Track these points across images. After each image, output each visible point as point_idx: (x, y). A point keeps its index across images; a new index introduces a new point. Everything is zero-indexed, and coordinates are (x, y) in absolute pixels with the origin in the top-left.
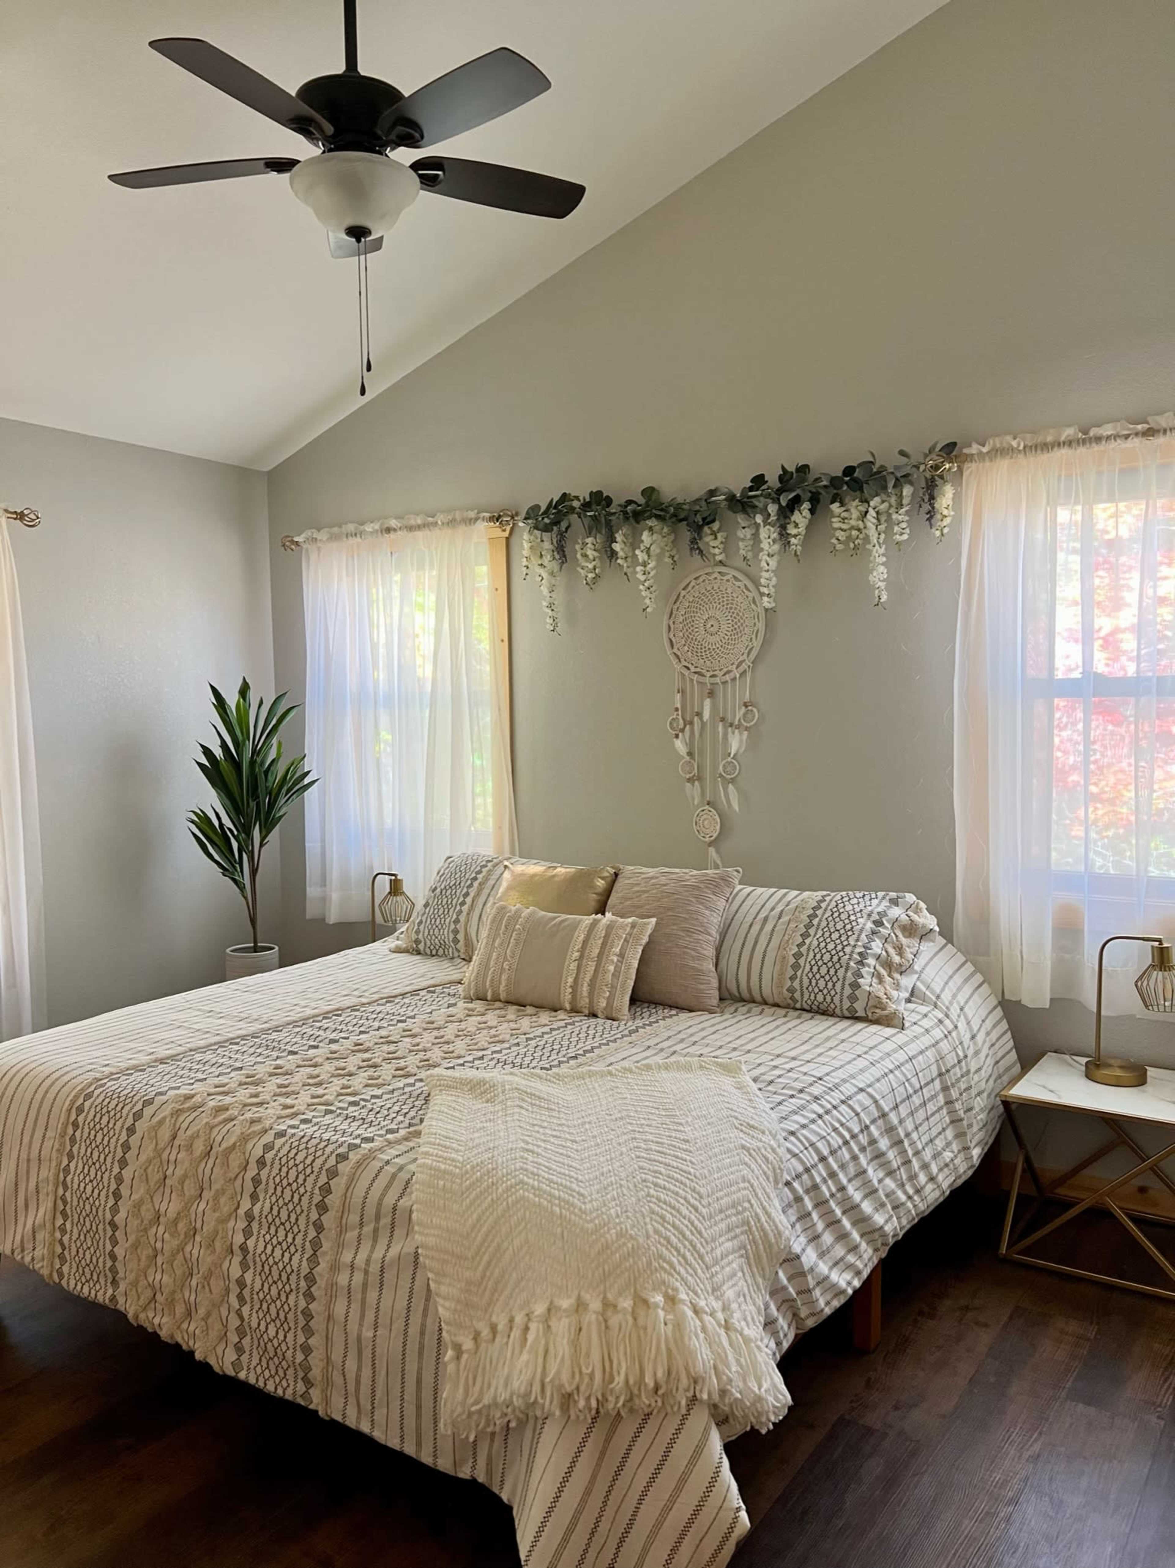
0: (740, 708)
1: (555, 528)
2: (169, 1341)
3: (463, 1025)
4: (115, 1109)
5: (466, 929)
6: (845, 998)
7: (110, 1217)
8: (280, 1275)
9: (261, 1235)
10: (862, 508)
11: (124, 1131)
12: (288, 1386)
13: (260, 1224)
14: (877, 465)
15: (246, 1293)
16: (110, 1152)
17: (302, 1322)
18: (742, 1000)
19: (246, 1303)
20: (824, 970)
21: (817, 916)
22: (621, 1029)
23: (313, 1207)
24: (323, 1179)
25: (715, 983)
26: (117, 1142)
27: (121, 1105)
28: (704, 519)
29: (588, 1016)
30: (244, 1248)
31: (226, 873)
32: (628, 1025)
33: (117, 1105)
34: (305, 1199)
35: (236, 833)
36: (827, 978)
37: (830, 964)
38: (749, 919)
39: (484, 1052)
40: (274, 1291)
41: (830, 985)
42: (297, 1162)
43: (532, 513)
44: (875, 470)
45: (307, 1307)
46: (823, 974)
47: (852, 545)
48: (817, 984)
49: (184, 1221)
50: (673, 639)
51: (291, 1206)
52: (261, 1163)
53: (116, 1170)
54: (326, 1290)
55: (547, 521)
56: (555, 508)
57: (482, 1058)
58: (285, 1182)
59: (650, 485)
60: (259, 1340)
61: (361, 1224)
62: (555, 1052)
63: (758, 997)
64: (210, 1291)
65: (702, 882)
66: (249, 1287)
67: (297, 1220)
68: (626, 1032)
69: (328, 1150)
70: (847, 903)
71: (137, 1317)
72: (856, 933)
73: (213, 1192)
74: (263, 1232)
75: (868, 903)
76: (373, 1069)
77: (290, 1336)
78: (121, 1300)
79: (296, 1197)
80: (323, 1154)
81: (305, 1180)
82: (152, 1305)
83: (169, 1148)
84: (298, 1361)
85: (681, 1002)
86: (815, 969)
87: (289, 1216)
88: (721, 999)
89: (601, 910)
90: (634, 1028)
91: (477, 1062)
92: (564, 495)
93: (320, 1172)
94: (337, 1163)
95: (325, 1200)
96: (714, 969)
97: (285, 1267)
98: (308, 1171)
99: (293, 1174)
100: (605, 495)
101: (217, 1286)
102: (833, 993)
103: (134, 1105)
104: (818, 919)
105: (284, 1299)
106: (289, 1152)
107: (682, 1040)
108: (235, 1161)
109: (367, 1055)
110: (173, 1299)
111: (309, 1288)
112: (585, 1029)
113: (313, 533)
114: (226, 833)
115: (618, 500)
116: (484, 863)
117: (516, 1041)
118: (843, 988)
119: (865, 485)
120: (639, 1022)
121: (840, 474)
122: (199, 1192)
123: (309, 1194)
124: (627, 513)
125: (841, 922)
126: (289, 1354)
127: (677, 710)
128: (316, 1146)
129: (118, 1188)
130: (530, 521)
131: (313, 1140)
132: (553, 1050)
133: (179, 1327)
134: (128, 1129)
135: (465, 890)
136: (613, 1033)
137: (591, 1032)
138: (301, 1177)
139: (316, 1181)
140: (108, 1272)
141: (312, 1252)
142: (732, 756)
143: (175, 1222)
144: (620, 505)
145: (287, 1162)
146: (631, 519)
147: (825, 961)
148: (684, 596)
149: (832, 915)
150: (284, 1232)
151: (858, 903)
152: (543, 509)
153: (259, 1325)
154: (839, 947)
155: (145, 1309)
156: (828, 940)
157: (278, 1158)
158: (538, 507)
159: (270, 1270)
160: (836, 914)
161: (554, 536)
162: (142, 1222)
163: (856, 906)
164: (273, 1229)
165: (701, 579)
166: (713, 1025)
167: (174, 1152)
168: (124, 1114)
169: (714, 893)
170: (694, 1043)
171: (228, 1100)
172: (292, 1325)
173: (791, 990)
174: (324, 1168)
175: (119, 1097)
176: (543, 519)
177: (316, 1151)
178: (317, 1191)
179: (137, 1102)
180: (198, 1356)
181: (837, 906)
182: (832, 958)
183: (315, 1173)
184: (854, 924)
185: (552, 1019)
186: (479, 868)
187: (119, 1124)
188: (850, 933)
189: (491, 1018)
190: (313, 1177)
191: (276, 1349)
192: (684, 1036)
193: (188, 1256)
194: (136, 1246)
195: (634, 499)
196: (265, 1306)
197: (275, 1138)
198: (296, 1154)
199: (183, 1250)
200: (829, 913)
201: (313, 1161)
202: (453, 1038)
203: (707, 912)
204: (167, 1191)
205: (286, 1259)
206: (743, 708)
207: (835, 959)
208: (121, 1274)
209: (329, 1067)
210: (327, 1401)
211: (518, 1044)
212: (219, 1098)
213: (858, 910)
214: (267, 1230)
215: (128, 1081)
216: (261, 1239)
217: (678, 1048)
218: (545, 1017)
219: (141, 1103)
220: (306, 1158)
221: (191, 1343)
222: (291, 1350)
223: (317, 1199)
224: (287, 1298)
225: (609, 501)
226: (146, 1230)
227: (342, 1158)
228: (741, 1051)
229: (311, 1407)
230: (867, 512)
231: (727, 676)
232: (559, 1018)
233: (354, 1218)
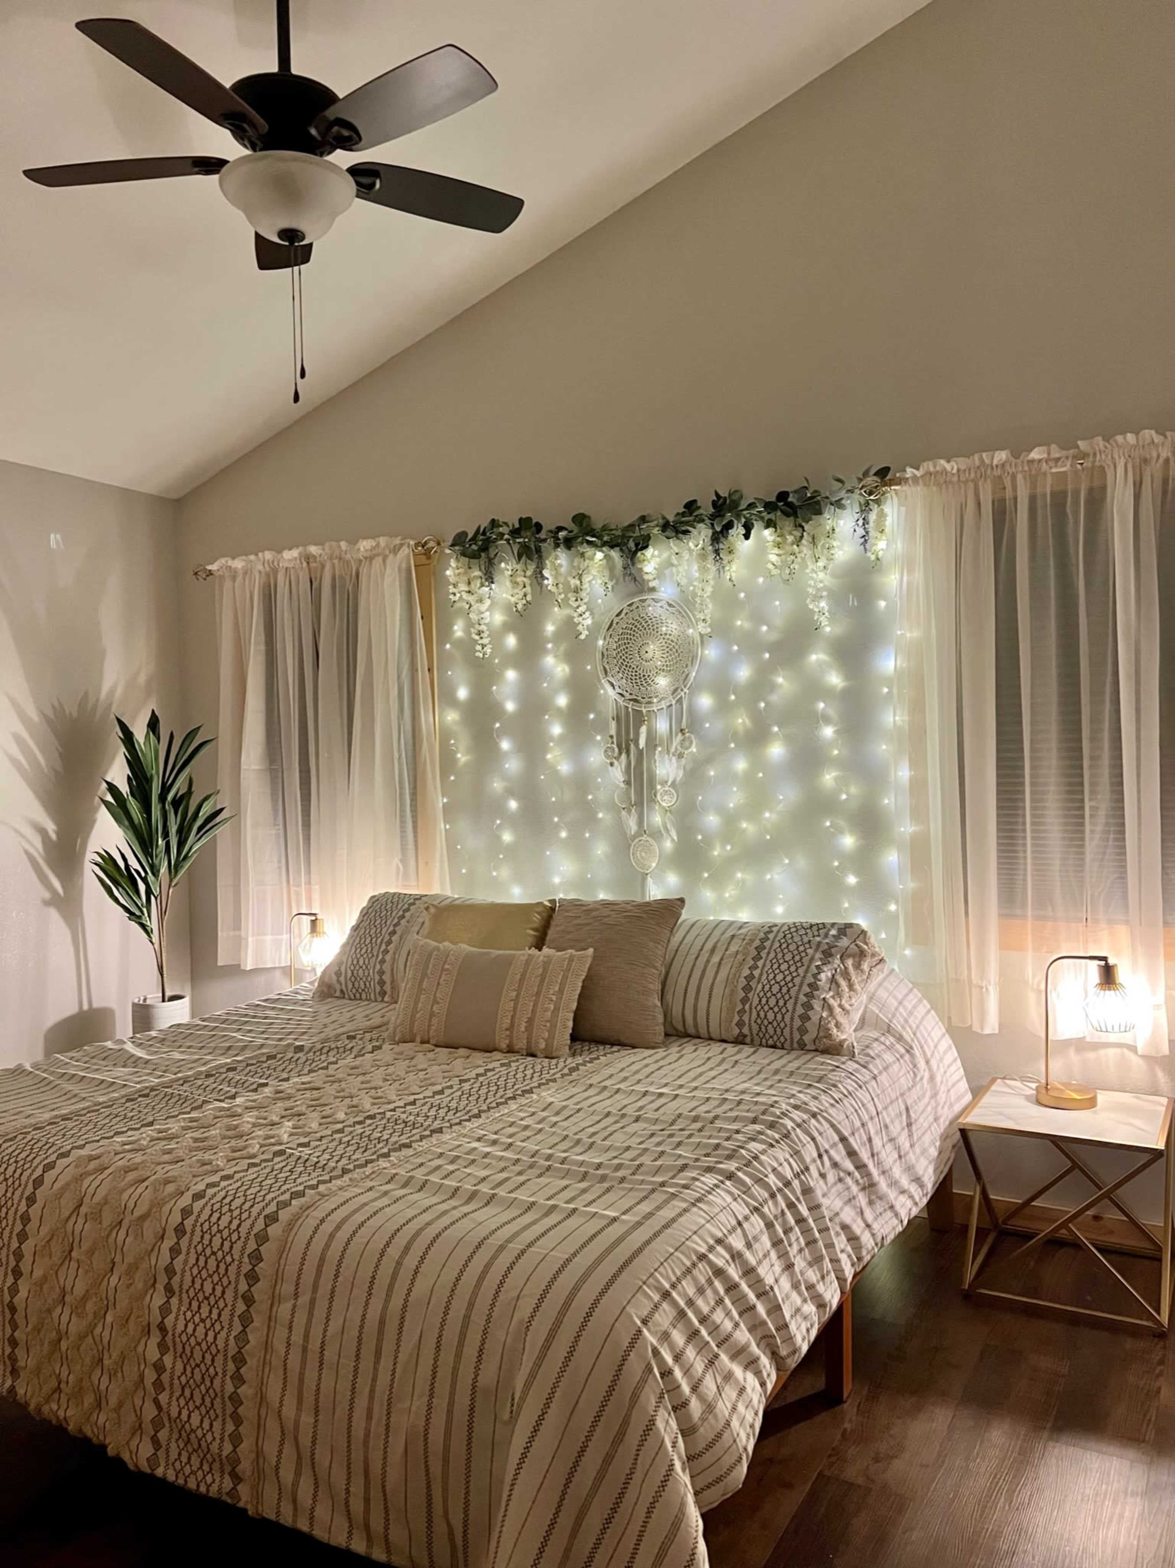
0: (676, 735)
1: (483, 554)
2: (78, 1435)
3: (391, 1069)
4: (13, 1176)
5: (392, 970)
6: (795, 1029)
7: (9, 1299)
8: (203, 1357)
9: (181, 1313)
10: (798, 534)
11: (24, 1201)
12: (214, 1482)
13: (180, 1300)
14: (811, 490)
15: (165, 1378)
16: (7, 1226)
17: (230, 1409)
18: (687, 1035)
19: (164, 1390)
20: (772, 1002)
21: (765, 948)
22: (560, 1067)
23: (242, 1278)
24: (252, 1246)
25: (660, 1018)
26: (16, 1213)
27: (19, 1171)
28: (637, 545)
29: (527, 1055)
30: (162, 1328)
31: (132, 917)
32: (567, 1062)
33: (15, 1172)
34: (232, 1269)
35: (143, 874)
36: (776, 1009)
37: (779, 996)
38: (694, 951)
39: (416, 1097)
40: (198, 1377)
41: (779, 1017)
42: (221, 1228)
43: (459, 540)
44: (809, 495)
45: (235, 1392)
46: (772, 1006)
47: (788, 571)
48: (766, 1016)
49: (94, 1299)
50: (607, 667)
51: (216, 1278)
52: (180, 1230)
53: (15, 1244)
54: (258, 1371)
55: (474, 547)
56: (484, 533)
57: (413, 1103)
58: (208, 1252)
59: (582, 511)
60: (180, 1432)
61: (296, 1295)
62: (491, 1093)
63: (703, 1031)
64: (123, 1376)
65: (646, 912)
66: (169, 1371)
67: (223, 1293)
68: (566, 1071)
69: (255, 1211)
70: (795, 934)
71: (40, 1410)
72: (806, 964)
73: (125, 1266)
74: (183, 1309)
75: (816, 933)
76: (296, 1118)
77: (217, 1425)
78: (21, 1391)
79: (222, 1266)
80: (249, 1216)
81: (231, 1248)
82: (56, 1395)
83: (75, 1214)
84: (225, 1453)
85: (623, 1039)
86: (764, 1000)
87: (214, 1289)
88: (667, 1035)
89: (539, 944)
90: (574, 1065)
91: (408, 1107)
92: (493, 521)
93: (247, 1239)
94: (266, 1226)
95: (256, 1268)
96: (659, 1004)
97: (209, 1348)
98: (235, 1237)
99: (217, 1241)
100: (534, 521)
101: (131, 1372)
102: (782, 1025)
103: (34, 1170)
104: (766, 951)
105: (208, 1384)
106: (211, 1215)
107: (625, 1079)
108: (149, 1230)
109: (288, 1104)
110: (81, 1388)
111: (238, 1369)
112: (521, 1068)
113: (227, 562)
114: (132, 874)
115: (548, 525)
116: (412, 901)
117: (448, 1084)
118: (792, 1019)
119: (799, 511)
120: (579, 1060)
121: (774, 499)
122: (111, 1266)
123: (236, 1263)
124: (559, 539)
125: (790, 954)
126: (216, 1445)
127: (611, 737)
128: (241, 1207)
129: (17, 1265)
130: (457, 548)
131: (236, 1200)
132: (489, 1091)
133: (88, 1419)
134: (28, 1199)
135: (391, 928)
136: (552, 1072)
137: (529, 1072)
138: (227, 1244)
139: (244, 1248)
140: (6, 1359)
141: (241, 1328)
142: (669, 783)
143: (85, 1299)
144: (551, 531)
145: (210, 1229)
146: (562, 545)
147: (774, 992)
148: (617, 623)
149: (780, 946)
150: (208, 1308)
151: (806, 934)
152: (470, 536)
153: (180, 1413)
154: (789, 978)
155: (48, 1400)
156: (777, 971)
157: (199, 1224)
158: (464, 534)
159: (192, 1352)
160: (784, 946)
161: (482, 562)
162: (46, 1301)
163: (804, 937)
164: (195, 1304)
165: (634, 606)
166: (657, 1061)
167: (81, 1221)
168: (23, 1182)
169: (658, 924)
170: (639, 1081)
171: (138, 1158)
172: (219, 1412)
173: (740, 1024)
174: (253, 1233)
175: (16, 1162)
176: (470, 545)
177: (241, 1213)
178: (246, 1259)
179: (37, 1167)
180: (111, 1451)
181: (784, 937)
182: (781, 989)
183: (242, 1239)
184: (803, 954)
185: (486, 1060)
186: (406, 906)
187: (18, 1193)
188: (799, 964)
189: (421, 1060)
190: (240, 1244)
191: (199, 1440)
192: (627, 1075)
193: (98, 1339)
194: (38, 1329)
195: (566, 526)
196: (187, 1393)
197: (193, 1202)
198: (219, 1219)
199: (92, 1332)
200: (777, 945)
201: (239, 1226)
202: (381, 1083)
203: (651, 944)
204: (74, 1265)
205: (210, 1338)
206: (680, 734)
207: (784, 990)
208: (21, 1363)
209: (249, 1118)
210: (257, 1495)
211: (451, 1087)
212: (129, 1156)
213: (806, 940)
214: (187, 1306)
215: (25, 1141)
216: (182, 1317)
217: (622, 1086)
218: (479, 1058)
219: (41, 1167)
220: (231, 1222)
221: (101, 1437)
222: (218, 1441)
223: (246, 1267)
224: (212, 1382)
225: (539, 527)
226: (49, 1311)
227: (272, 1219)
228: (688, 1087)
229: (241, 1504)
230: (802, 537)
231: (663, 702)
232: (494, 1058)
233: (287, 1288)
